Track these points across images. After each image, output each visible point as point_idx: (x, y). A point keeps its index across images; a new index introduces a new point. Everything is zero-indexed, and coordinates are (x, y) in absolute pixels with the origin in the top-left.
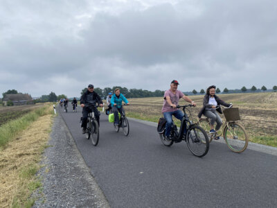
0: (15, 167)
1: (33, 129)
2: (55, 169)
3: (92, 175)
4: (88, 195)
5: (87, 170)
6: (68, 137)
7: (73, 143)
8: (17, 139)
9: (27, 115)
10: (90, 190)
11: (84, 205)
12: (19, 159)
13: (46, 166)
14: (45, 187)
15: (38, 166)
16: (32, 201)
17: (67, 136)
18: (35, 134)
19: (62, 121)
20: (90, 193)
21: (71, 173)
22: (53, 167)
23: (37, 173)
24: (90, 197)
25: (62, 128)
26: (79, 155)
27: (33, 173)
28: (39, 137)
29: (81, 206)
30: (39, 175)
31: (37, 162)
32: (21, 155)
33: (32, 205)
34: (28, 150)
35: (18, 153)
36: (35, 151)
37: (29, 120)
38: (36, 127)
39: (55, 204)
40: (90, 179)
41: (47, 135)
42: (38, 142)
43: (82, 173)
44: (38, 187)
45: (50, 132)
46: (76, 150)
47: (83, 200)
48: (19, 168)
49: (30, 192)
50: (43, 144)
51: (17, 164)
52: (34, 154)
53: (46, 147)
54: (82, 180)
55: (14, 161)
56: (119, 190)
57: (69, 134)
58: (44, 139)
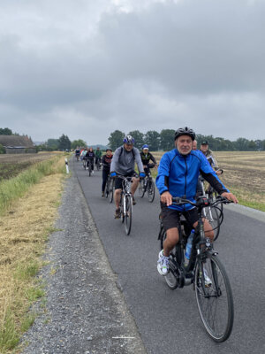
0: (8, 261)
1: (33, 198)
2: (65, 270)
3: (119, 288)
4: (111, 321)
5: (112, 277)
6: (85, 217)
7: (93, 228)
8: (11, 213)
9: (25, 172)
10: (114, 313)
11: (105, 337)
12: (13, 248)
13: (51, 264)
14: (49, 299)
15: (39, 261)
16: (31, 318)
17: (84, 214)
18: (37, 207)
19: (78, 187)
20: (114, 318)
21: (88, 280)
22: (62, 267)
23: (38, 274)
24: (113, 325)
25: (77, 199)
26: (101, 250)
27: (33, 272)
28: (42, 212)
29: (100, 338)
30: (41, 276)
31: (38, 255)
32: (16, 241)
33: (31, 325)
34: (25, 234)
35: (13, 237)
36: (36, 236)
37: (28, 181)
38: (38, 194)
39: (63, 328)
40: (115, 293)
41: (54, 211)
42: (40, 221)
43: (104, 283)
44: (39, 297)
45: (58, 205)
46: (96, 240)
47: (103, 328)
48: (13, 263)
49: (28, 303)
50: (47, 225)
51: (11, 256)
52: (34, 242)
53: (51, 232)
54: (104, 294)
55: (6, 250)
56: (160, 321)
57: (88, 212)
58: (49, 217)
